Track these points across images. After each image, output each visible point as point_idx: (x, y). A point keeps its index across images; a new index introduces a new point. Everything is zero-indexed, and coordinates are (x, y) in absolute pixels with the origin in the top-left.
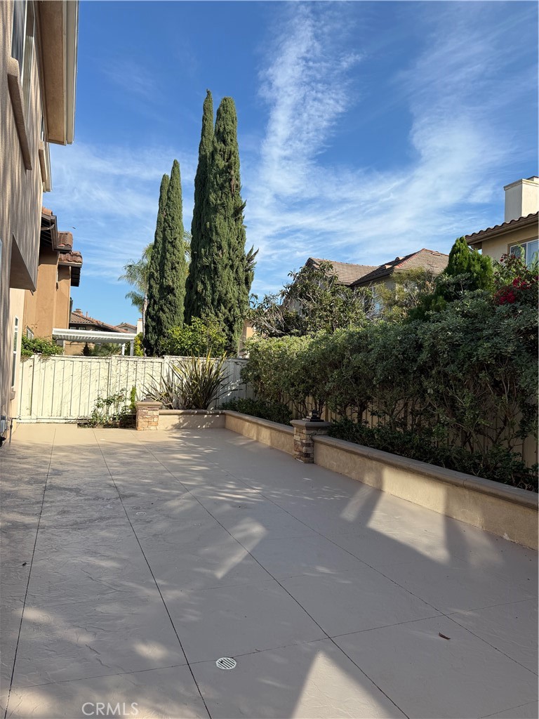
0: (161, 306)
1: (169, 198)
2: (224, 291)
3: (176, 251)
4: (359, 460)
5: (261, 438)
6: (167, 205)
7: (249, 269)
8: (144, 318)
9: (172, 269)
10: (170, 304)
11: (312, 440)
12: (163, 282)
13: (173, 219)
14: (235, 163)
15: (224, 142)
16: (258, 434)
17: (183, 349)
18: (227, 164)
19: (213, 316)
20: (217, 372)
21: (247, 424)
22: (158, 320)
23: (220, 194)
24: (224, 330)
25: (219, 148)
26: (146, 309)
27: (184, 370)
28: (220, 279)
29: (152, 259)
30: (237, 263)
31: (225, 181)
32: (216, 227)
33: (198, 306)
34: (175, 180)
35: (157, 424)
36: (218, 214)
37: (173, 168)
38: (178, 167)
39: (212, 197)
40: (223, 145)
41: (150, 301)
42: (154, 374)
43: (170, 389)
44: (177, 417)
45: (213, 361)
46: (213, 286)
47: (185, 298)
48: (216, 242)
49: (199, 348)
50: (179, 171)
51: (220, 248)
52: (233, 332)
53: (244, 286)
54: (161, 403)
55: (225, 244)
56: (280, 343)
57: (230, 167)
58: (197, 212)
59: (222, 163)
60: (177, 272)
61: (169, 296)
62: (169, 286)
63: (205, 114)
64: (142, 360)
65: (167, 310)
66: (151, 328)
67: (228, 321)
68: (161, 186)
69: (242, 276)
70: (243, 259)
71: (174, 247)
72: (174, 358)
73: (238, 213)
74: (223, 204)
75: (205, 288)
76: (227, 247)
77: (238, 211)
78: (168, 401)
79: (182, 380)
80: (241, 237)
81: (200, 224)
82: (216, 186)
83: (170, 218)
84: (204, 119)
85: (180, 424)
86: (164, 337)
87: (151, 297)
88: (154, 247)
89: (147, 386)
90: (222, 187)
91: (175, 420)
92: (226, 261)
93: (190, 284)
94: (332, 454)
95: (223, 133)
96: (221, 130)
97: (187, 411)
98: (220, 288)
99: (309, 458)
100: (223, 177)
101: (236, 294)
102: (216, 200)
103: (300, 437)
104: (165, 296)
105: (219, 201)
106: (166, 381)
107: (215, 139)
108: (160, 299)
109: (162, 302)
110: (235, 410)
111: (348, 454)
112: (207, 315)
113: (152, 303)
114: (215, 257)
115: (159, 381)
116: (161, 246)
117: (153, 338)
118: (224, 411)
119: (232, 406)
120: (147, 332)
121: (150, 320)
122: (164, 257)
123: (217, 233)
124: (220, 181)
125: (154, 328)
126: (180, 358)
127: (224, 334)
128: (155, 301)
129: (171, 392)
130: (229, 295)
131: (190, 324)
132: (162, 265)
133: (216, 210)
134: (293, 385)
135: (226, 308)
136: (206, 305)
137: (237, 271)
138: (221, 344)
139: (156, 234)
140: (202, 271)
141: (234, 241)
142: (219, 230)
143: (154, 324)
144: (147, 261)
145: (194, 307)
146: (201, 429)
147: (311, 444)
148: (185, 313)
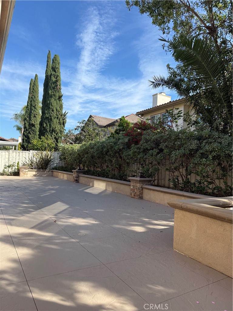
0: (29, 132)
1: (33, 89)
2: (55, 127)
3: (36, 110)
4: (89, 179)
5: (64, 178)
6: (32, 92)
7: (64, 119)
8: (22, 136)
9: (34, 117)
10: (33, 131)
11: (78, 176)
12: (30, 122)
13: (35, 97)
14: (59, 80)
15: (55, 71)
16: (63, 176)
17: (37, 148)
18: (56, 80)
19: (50, 136)
20: (50, 157)
21: (60, 173)
22: (28, 137)
23: (53, 91)
24: (54, 142)
25: (53, 74)
26: (23, 132)
27: (38, 156)
28: (53, 122)
29: (26, 112)
30: (59, 117)
31: (55, 86)
32: (51, 103)
33: (44, 132)
34: (36, 82)
35: (27, 174)
36: (52, 98)
37: (35, 77)
38: (37, 77)
39: (50, 92)
40: (54, 73)
41: (25, 129)
42: (26, 157)
43: (32, 162)
44: (35, 172)
45: (49, 153)
46: (50, 125)
47: (39, 129)
48: (52, 108)
49: (44, 148)
50: (37, 78)
51: (53, 111)
52: (58, 142)
53: (62, 125)
54: (28, 167)
55: (55, 110)
56: (72, 146)
57: (57, 81)
58: (45, 96)
59: (54, 79)
60: (36, 118)
61: (33, 128)
62: (33, 124)
63: (48, 59)
64: (22, 152)
65: (31, 133)
66: (25, 141)
67: (56, 138)
68: (30, 83)
69: (62, 122)
70: (62, 115)
71: (35, 108)
72: (34, 151)
73: (60, 98)
74: (54, 94)
75: (47, 126)
76: (56, 111)
77: (60, 97)
78: (31, 166)
79: (37, 159)
80: (61, 107)
81: (45, 101)
82: (51, 88)
83: (34, 97)
84: (48, 61)
85: (36, 174)
86: (30, 144)
87: (25, 128)
88: (27, 107)
89: (24, 161)
90: (54, 88)
91: (34, 173)
92: (55, 116)
93: (41, 124)
94: (83, 179)
95: (55, 68)
96: (54, 67)
97: (39, 170)
98: (53, 126)
99: (77, 181)
100: (54, 85)
101: (59, 128)
102: (51, 93)
103: (75, 175)
104: (31, 128)
105: (52, 94)
106: (31, 160)
107: (52, 70)
108: (29, 129)
109: (30, 130)
110: (57, 170)
111: (87, 178)
112: (48, 136)
113: (25, 130)
114: (51, 114)
115: (28, 160)
116: (30, 107)
117: (26, 144)
118: (53, 170)
119: (56, 168)
120: (23, 142)
121: (24, 137)
122: (31, 112)
123: (52, 105)
124: (53, 86)
125: (26, 140)
126: (36, 151)
127: (54, 143)
128: (27, 129)
129: (33, 163)
130: (56, 129)
131: (41, 139)
132: (30, 115)
133: (51, 97)
134: (76, 160)
135: (55, 133)
136: (47, 132)
137: (59, 120)
138: (53, 147)
139: (28, 102)
140: (46, 119)
141: (58, 108)
142: (53, 104)
143: (26, 139)
144: (23, 112)
145: (42, 132)
146: (44, 176)
147: (78, 177)
148: (39, 135)
